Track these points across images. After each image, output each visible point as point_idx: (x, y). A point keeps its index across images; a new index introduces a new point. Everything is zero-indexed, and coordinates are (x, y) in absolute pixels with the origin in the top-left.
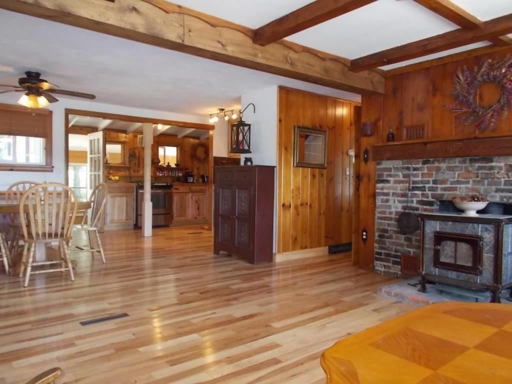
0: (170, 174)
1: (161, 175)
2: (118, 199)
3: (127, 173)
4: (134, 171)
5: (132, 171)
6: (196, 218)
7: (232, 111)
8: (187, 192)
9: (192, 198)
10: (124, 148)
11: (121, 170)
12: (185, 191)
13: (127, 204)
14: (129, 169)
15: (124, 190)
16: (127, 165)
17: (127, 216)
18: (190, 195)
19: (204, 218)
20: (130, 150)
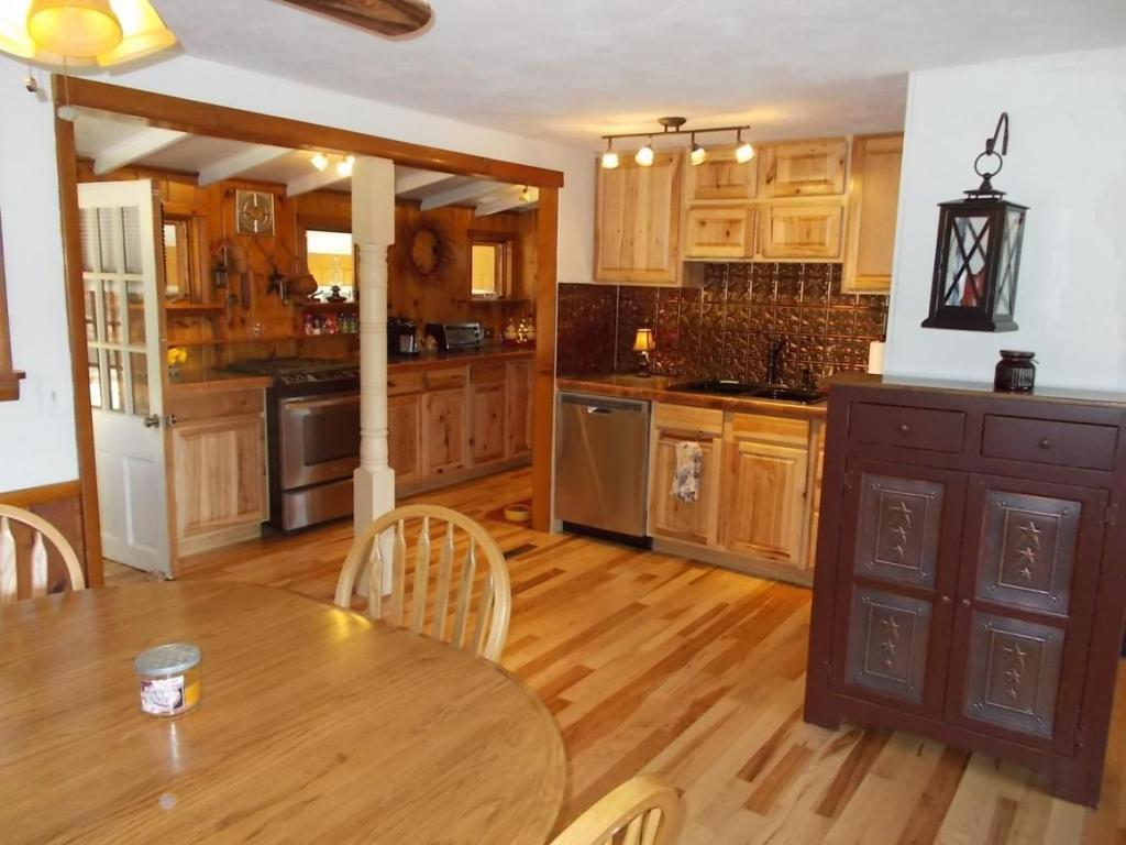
0: (345, 328)
1: (317, 332)
2: (208, 443)
3: (206, 332)
4: (231, 325)
5: (224, 321)
6: (440, 471)
7: (739, 129)
8: (417, 392)
9: (429, 407)
10: (189, 237)
11: (188, 321)
12: (413, 389)
13: (241, 455)
14: (213, 315)
15: (227, 406)
16: (206, 303)
17: (244, 499)
18: (425, 398)
19: (460, 467)
20: (211, 248)
